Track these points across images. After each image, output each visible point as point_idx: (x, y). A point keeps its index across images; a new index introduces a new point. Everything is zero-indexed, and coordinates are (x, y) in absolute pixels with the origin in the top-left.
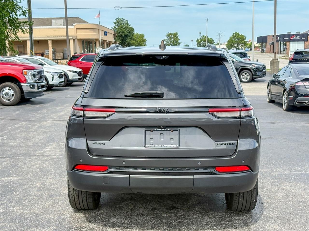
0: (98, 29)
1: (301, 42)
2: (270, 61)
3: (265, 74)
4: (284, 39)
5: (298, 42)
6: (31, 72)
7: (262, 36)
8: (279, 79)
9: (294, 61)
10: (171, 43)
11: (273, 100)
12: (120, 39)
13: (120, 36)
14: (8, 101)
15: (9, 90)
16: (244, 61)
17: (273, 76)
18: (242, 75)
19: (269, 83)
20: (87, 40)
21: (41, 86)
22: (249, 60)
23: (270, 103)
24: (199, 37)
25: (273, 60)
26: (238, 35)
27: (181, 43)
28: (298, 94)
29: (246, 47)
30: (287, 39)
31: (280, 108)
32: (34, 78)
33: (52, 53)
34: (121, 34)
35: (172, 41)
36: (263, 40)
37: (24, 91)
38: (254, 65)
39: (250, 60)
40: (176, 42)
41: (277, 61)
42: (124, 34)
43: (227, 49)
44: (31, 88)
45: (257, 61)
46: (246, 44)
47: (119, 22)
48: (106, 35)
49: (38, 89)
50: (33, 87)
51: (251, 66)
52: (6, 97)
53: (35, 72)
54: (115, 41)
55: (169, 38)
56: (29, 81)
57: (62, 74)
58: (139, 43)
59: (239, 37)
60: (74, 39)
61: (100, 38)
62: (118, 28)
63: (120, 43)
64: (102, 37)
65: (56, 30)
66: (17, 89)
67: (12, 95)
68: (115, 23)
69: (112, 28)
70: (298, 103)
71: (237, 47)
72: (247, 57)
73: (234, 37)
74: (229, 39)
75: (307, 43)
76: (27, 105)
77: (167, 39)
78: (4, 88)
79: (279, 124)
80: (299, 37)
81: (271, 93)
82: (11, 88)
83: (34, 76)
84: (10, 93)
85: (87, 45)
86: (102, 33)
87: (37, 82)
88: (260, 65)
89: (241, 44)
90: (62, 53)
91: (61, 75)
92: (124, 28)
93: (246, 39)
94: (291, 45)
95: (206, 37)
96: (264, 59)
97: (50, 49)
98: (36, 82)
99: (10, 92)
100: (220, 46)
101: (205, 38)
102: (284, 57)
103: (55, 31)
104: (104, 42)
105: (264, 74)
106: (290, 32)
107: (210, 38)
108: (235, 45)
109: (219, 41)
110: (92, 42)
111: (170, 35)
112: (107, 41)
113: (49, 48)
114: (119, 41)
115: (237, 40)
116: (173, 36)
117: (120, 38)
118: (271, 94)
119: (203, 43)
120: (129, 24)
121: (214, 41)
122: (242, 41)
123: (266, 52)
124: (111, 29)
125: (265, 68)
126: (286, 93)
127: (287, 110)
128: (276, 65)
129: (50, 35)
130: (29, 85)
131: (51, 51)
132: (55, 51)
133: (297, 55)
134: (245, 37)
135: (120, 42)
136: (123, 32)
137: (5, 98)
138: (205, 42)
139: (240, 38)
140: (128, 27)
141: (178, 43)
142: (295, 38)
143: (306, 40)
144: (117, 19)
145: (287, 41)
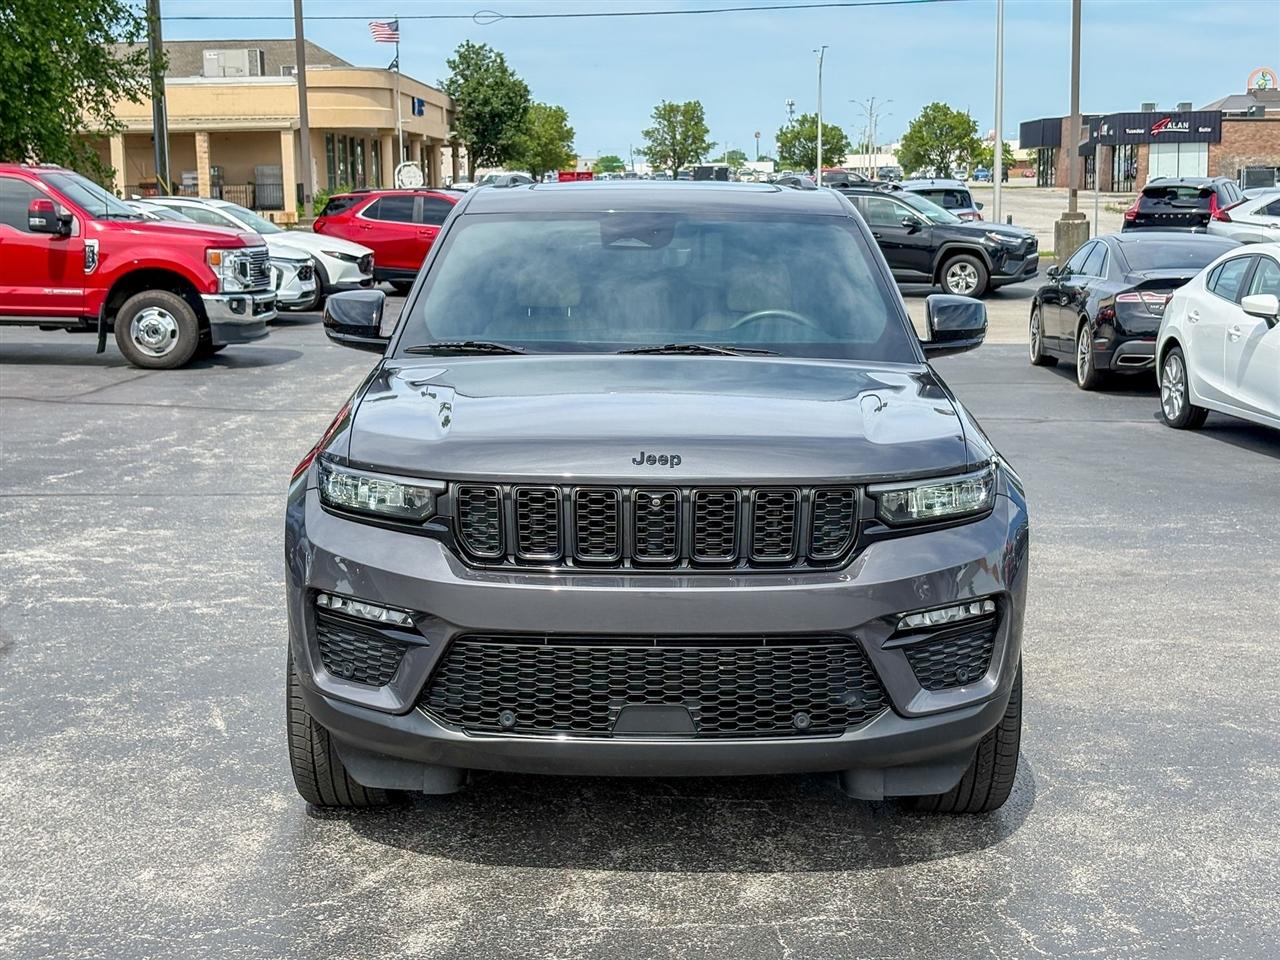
0: (391, 90)
1: (1195, 146)
2: (1057, 223)
3: (1035, 269)
4: (1127, 130)
5: (1182, 145)
6: (232, 257)
7: (1040, 121)
8: (1068, 284)
9: (1143, 221)
10: (673, 144)
11: (1048, 354)
12: (474, 130)
13: (474, 116)
14: (157, 352)
15: (161, 315)
16: (957, 222)
17: (1050, 274)
18: (950, 273)
19: (1036, 299)
20: (344, 133)
21: (262, 306)
22: (977, 218)
23: (1039, 367)
24: (788, 122)
25: (1066, 216)
26: (946, 114)
27: (714, 144)
28: (1123, 333)
29: (978, 163)
30: (1138, 131)
31: (1069, 381)
32: (241, 277)
33: (208, 183)
34: (477, 108)
35: (678, 137)
36: (1043, 135)
37: (211, 321)
38: (993, 234)
39: (980, 219)
40: (694, 142)
41: (1079, 221)
42: (490, 108)
43: (902, 169)
44: (234, 311)
45: (1010, 221)
46: (976, 153)
47: (470, 59)
48: (421, 113)
49: (256, 313)
50: (238, 306)
51: (982, 240)
52: (151, 340)
53: (244, 254)
54: (454, 137)
55: (666, 123)
56: (228, 288)
57: (310, 263)
58: (546, 145)
59: (949, 121)
60: (295, 131)
61: (400, 125)
62: (467, 86)
63: (473, 143)
64: (404, 122)
65: (225, 91)
66: (188, 313)
67: (169, 334)
68: (452, 65)
69: (442, 83)
70: (1124, 360)
71: (942, 162)
72: (969, 206)
73: (928, 121)
74: (908, 131)
75: (1216, 150)
76: (216, 367)
77: (658, 130)
78: (146, 307)
79: (1055, 424)
80: (1186, 125)
81: (1043, 331)
82: (167, 308)
83: (243, 270)
84: (163, 326)
85: (346, 153)
86: (403, 105)
87: (250, 289)
88: (1017, 237)
89: (957, 152)
90: (249, 183)
91: (307, 267)
92: (488, 86)
93: (976, 131)
94: (1153, 157)
95: (814, 122)
96: (1044, 214)
97: (203, 168)
98: (246, 290)
99: (163, 323)
100: (873, 156)
101: (811, 127)
102: (1125, 203)
103: (220, 97)
104: (412, 142)
105: (1030, 271)
106: (1152, 106)
107: (830, 126)
108: (931, 157)
109: (870, 136)
110: (362, 141)
111: (668, 113)
112: (425, 138)
113: (199, 165)
114: (469, 137)
115: (941, 134)
116: (680, 118)
117: (472, 127)
118: (1044, 336)
119: (804, 147)
120: (510, 71)
121: (846, 138)
122: (960, 138)
123: (1055, 186)
124: (437, 90)
125: (1032, 246)
126: (1086, 331)
127: (1088, 387)
128: (1076, 235)
129: (200, 113)
130: (226, 298)
131: (208, 177)
132: (223, 178)
133: (1156, 201)
134: (974, 122)
135: (475, 139)
136: (486, 102)
137: (147, 345)
138: (813, 139)
139: (952, 128)
140: (506, 82)
141: (704, 145)
142: (1171, 127)
143: (1214, 138)
144: (462, 50)
145: (1139, 140)
